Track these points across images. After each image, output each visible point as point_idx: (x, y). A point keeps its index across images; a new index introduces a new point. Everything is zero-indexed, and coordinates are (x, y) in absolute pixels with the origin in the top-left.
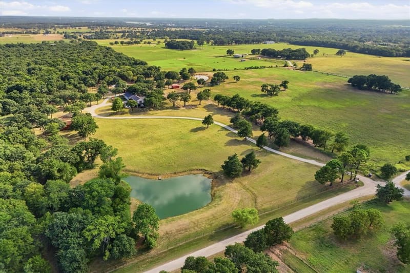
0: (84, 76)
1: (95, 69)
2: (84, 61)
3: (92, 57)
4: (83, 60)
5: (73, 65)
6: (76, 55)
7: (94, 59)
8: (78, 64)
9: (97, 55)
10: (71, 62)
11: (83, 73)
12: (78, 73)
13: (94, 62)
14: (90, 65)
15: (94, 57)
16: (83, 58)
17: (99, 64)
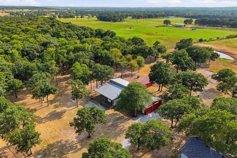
0: (24, 62)
1: (45, 45)
2: (26, 31)
3: (36, 26)
4: (23, 31)
5: (6, 38)
6: (14, 25)
7: (39, 29)
8: (15, 36)
9: (42, 24)
10: (6, 34)
11: (23, 56)
12: (12, 54)
13: (39, 32)
14: (35, 38)
15: (38, 27)
16: (24, 28)
17: (48, 35)
